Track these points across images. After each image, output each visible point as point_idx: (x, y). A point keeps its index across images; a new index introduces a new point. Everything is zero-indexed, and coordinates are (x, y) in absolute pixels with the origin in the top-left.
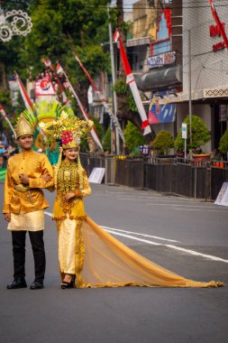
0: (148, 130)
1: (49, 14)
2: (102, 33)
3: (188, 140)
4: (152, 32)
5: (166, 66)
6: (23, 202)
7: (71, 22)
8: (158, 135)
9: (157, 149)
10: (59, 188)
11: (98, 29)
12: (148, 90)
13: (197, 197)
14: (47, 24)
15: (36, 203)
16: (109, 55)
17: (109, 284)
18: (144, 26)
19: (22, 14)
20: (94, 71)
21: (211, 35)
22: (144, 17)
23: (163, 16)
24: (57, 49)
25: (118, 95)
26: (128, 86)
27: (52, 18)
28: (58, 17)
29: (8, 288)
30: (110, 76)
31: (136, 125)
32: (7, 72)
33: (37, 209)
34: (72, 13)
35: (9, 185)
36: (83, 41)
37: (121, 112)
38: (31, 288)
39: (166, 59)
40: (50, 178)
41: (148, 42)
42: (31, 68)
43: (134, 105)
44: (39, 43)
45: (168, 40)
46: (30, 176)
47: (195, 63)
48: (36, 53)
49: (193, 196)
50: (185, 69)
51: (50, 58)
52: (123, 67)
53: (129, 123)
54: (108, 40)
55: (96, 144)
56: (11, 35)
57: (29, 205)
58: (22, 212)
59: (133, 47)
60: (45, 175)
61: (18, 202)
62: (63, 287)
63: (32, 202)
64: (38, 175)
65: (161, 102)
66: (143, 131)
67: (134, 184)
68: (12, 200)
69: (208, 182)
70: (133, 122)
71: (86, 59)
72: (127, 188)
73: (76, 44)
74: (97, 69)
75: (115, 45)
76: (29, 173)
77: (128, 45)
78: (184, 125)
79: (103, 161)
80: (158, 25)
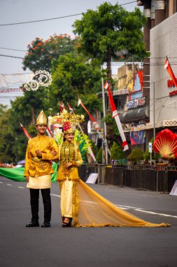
0: (126, 148)
1: (63, 74)
2: (97, 86)
3: (153, 154)
4: (130, 86)
5: (139, 107)
6: (37, 169)
7: (77, 78)
8: (133, 151)
9: (132, 160)
10: (61, 159)
11: (95, 83)
12: (127, 123)
13: (159, 191)
14: (62, 80)
15: (46, 170)
16: (102, 100)
17: (94, 225)
18: (125, 81)
19: (46, 72)
20: (92, 110)
21: (169, 86)
22: (125, 76)
23: (137, 75)
24: (68, 97)
25: (107, 124)
26: (114, 118)
27: (65, 76)
28: (69, 75)
29: (27, 226)
30: (102, 114)
31: (119, 144)
32: (35, 113)
33: (47, 174)
34: (78, 73)
35: (29, 158)
36: (84, 90)
37: (108, 135)
38: (42, 226)
39: (139, 102)
40: (56, 153)
41: (128, 92)
42: (51, 109)
43: (117, 131)
44: (56, 92)
45: (141, 91)
46: (43, 152)
47: (158, 105)
48: (54, 99)
49: (156, 190)
50: (151, 108)
51: (64, 102)
52: (110, 106)
53: (114, 143)
54: (101, 90)
55: (92, 158)
56: (38, 86)
57: (41, 171)
58: (36, 176)
59: (117, 96)
60: (53, 151)
61: (34, 169)
62: (63, 226)
63: (43, 169)
64: (48, 151)
65: (136, 129)
66: (123, 149)
67: (117, 183)
68: (31, 168)
69: (165, 181)
70: (116, 142)
71: (87, 102)
72: (112, 186)
73: (80, 93)
74: (94, 109)
75: (106, 94)
76: (42, 150)
77: (114, 94)
78: (150, 144)
79: (97, 169)
80: (134, 82)
